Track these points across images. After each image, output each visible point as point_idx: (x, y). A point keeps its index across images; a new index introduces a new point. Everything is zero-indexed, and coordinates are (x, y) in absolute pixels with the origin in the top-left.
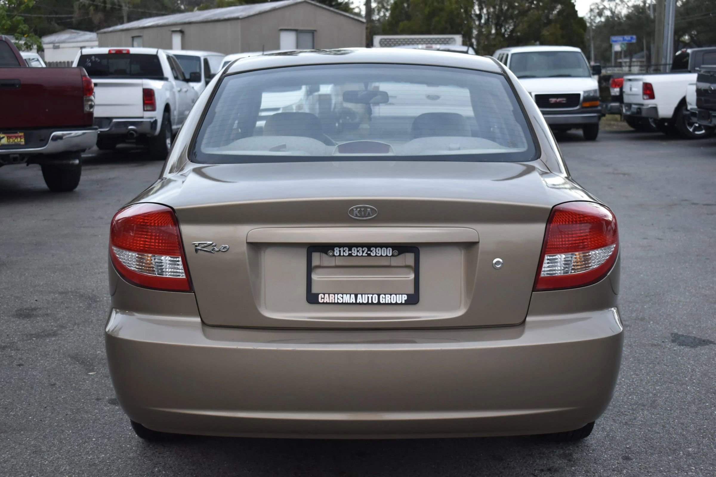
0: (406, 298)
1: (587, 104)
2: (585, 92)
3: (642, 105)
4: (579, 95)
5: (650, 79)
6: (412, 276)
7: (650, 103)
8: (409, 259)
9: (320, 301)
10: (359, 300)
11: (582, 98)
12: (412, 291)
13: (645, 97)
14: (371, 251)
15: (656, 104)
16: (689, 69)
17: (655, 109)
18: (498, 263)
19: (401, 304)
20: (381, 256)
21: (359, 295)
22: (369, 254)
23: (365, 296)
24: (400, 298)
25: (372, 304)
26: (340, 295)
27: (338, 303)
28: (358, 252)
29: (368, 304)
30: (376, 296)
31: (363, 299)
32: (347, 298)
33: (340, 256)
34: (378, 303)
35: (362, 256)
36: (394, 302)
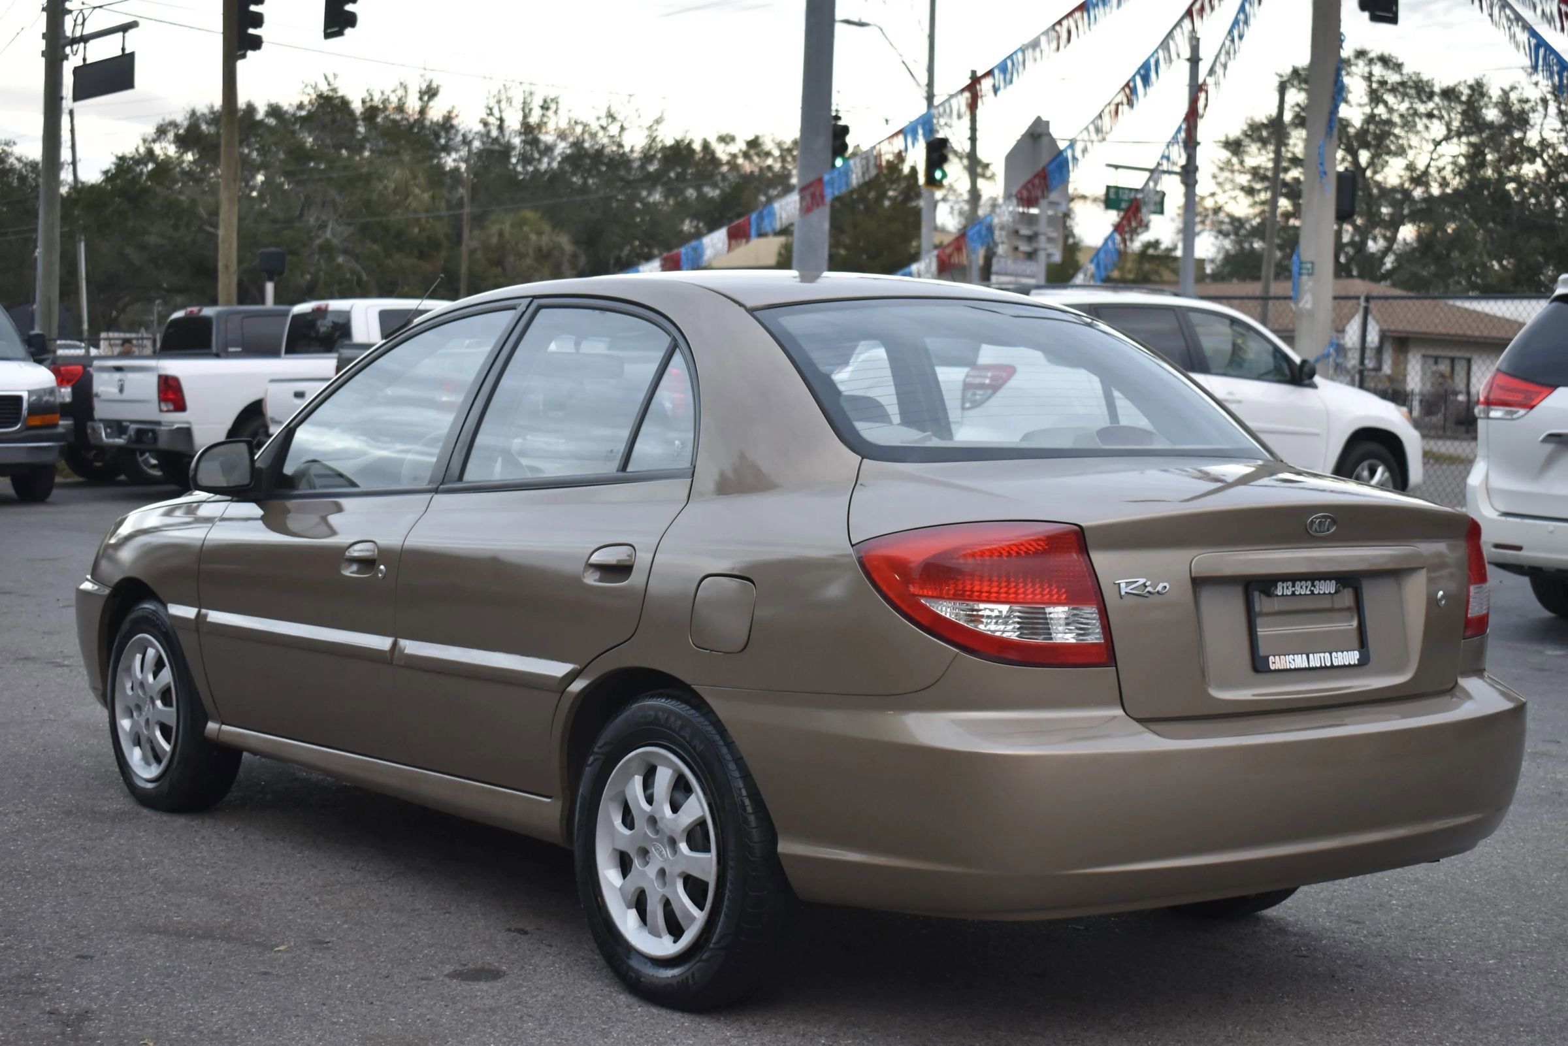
0: (1357, 657)
1: (36, 421)
2: (30, 393)
3: (159, 423)
4: (19, 399)
5: (174, 367)
6: (1355, 623)
7: (176, 419)
8: (1351, 596)
9: (1272, 667)
10: (1312, 664)
11: (25, 405)
13: (164, 407)
14: (1315, 587)
15: (188, 423)
16: (214, 349)
17: (186, 433)
19: (1355, 665)
20: (1324, 593)
21: (1311, 656)
22: (1312, 592)
23: (1317, 656)
24: (1352, 657)
25: (1326, 667)
26: (1291, 656)
27: (1290, 670)
28: (1302, 589)
29: (1321, 668)
30: (1327, 655)
31: (1316, 660)
32: (1299, 661)
33: (1283, 595)
34: (1332, 667)
35: (1305, 594)
36: (1347, 663)
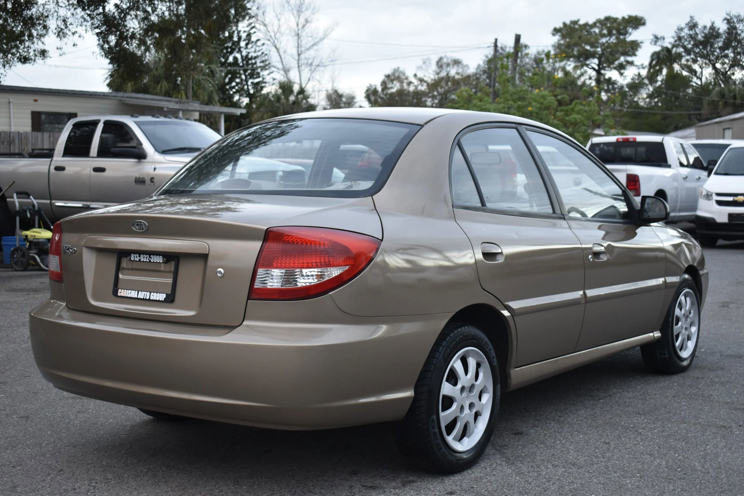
0: (165, 297)
6: (170, 281)
8: (171, 266)
9: (119, 294)
10: (139, 297)
12: (169, 292)
14: (151, 258)
18: (220, 272)
19: (161, 301)
20: (157, 262)
21: (140, 292)
22: (150, 260)
23: (143, 293)
24: (161, 297)
25: (146, 299)
26: (130, 291)
27: (128, 297)
28: (144, 258)
29: (143, 299)
30: (149, 293)
31: (142, 295)
32: (133, 294)
33: (134, 260)
34: (149, 300)
35: (146, 262)
36: (158, 299)
